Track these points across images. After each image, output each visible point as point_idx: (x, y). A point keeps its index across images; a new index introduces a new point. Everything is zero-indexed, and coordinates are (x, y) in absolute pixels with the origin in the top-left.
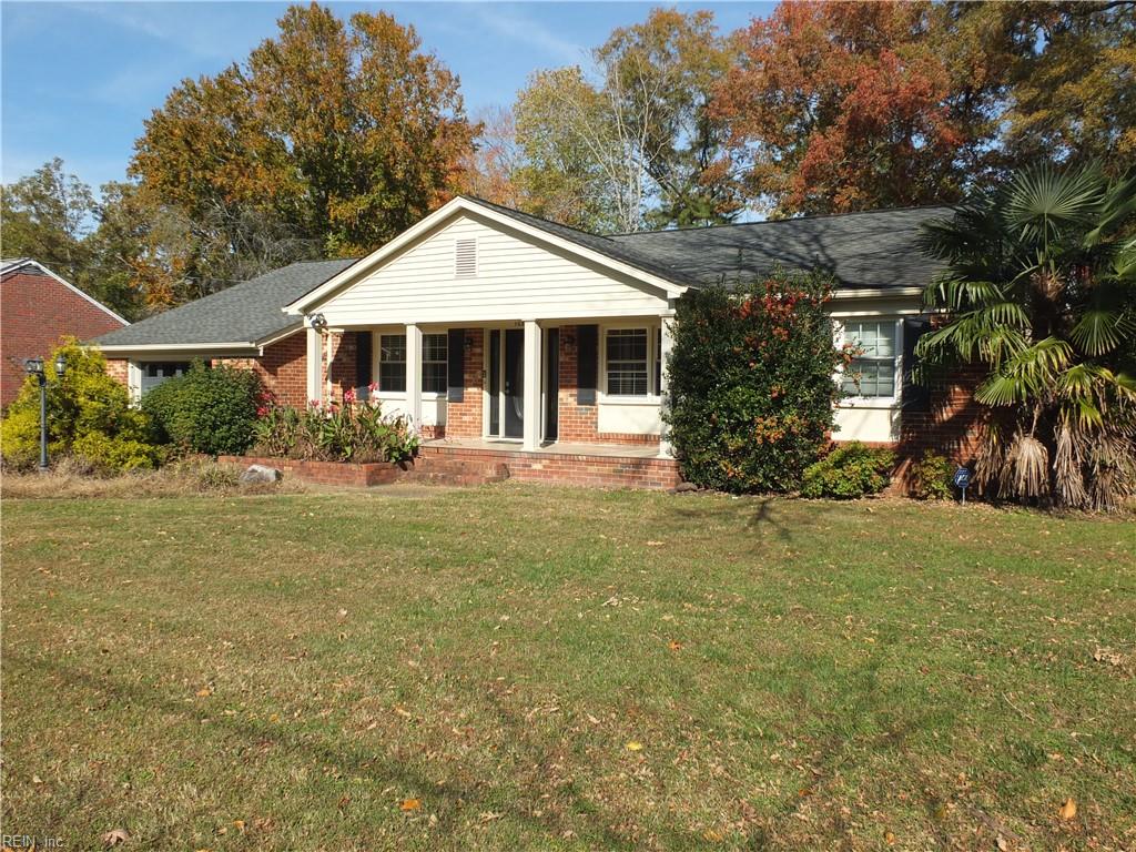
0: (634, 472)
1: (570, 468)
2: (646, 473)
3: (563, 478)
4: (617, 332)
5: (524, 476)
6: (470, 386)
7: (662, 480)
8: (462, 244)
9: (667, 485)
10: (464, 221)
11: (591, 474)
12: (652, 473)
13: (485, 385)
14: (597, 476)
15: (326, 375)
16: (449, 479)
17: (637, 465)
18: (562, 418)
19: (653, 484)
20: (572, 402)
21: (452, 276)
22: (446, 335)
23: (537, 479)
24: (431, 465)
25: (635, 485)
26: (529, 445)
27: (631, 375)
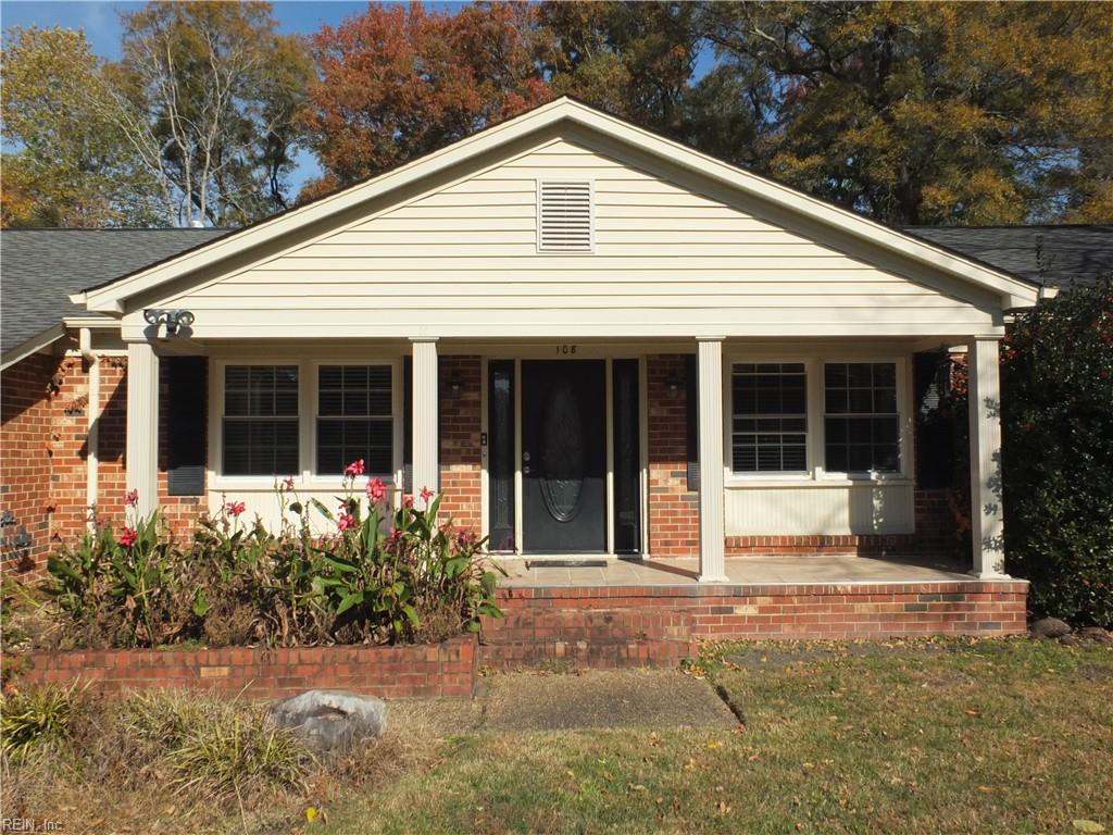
0: (947, 608)
1: (816, 609)
2: (971, 608)
3: (803, 630)
4: (750, 368)
5: (717, 630)
6: (456, 462)
7: (1004, 617)
8: (553, 191)
9: (1014, 625)
10: (558, 146)
11: (861, 617)
12: (985, 606)
13: (485, 460)
14: (873, 617)
15: (86, 445)
16: (609, 655)
17: (954, 594)
18: (658, 513)
19: (985, 626)
20: (677, 486)
21: (532, 250)
22: (390, 367)
23: (747, 635)
24: (527, 624)
25: (952, 631)
26: (715, 571)
27: (776, 439)
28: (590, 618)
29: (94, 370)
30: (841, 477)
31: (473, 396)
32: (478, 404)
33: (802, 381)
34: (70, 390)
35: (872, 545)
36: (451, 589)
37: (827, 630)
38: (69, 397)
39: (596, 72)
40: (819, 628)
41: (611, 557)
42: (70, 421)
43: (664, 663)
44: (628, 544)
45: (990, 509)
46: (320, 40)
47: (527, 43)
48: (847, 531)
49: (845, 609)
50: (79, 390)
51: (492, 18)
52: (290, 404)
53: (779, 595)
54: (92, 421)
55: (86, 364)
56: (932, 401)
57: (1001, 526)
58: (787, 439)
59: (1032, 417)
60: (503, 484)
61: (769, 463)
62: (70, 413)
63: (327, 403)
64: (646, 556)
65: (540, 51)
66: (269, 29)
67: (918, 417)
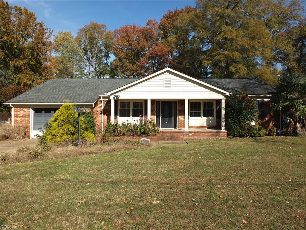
1: (200, 134)
2: (220, 134)
3: (198, 137)
5: (187, 137)
6: (152, 115)
7: (224, 136)
8: (166, 79)
10: (167, 73)
11: (206, 135)
12: (221, 134)
13: (156, 115)
14: (207, 136)
15: (101, 112)
16: (173, 139)
17: (217, 133)
18: (180, 122)
19: (222, 137)
20: (182, 119)
21: (163, 87)
22: (142, 102)
23: (191, 138)
24: (163, 136)
25: (217, 137)
26: (187, 129)
27: (196, 112)
28: (170, 135)
29: (102, 102)
30: (205, 118)
31: (154, 106)
32: (155, 107)
33: (200, 104)
34: (99, 105)
35: (209, 127)
36: (154, 131)
37: (201, 137)
38: (99, 106)
39: (170, 40)
40: (200, 137)
41: (173, 128)
42: (99, 109)
43: (180, 140)
44: (175, 127)
45: (223, 122)
46: (115, 32)
47: (157, 33)
48: (206, 125)
49: (204, 134)
50: (100, 105)
51: (150, 29)
52: (129, 107)
53: (195, 132)
54: (102, 109)
55: (101, 101)
56: (218, 107)
57: (224, 124)
58: (198, 112)
59: (229, 109)
60: (158, 118)
61: (195, 116)
62: (99, 108)
63: (134, 107)
64: (178, 128)
65: (159, 35)
66: (105, 30)
67: (216, 109)
